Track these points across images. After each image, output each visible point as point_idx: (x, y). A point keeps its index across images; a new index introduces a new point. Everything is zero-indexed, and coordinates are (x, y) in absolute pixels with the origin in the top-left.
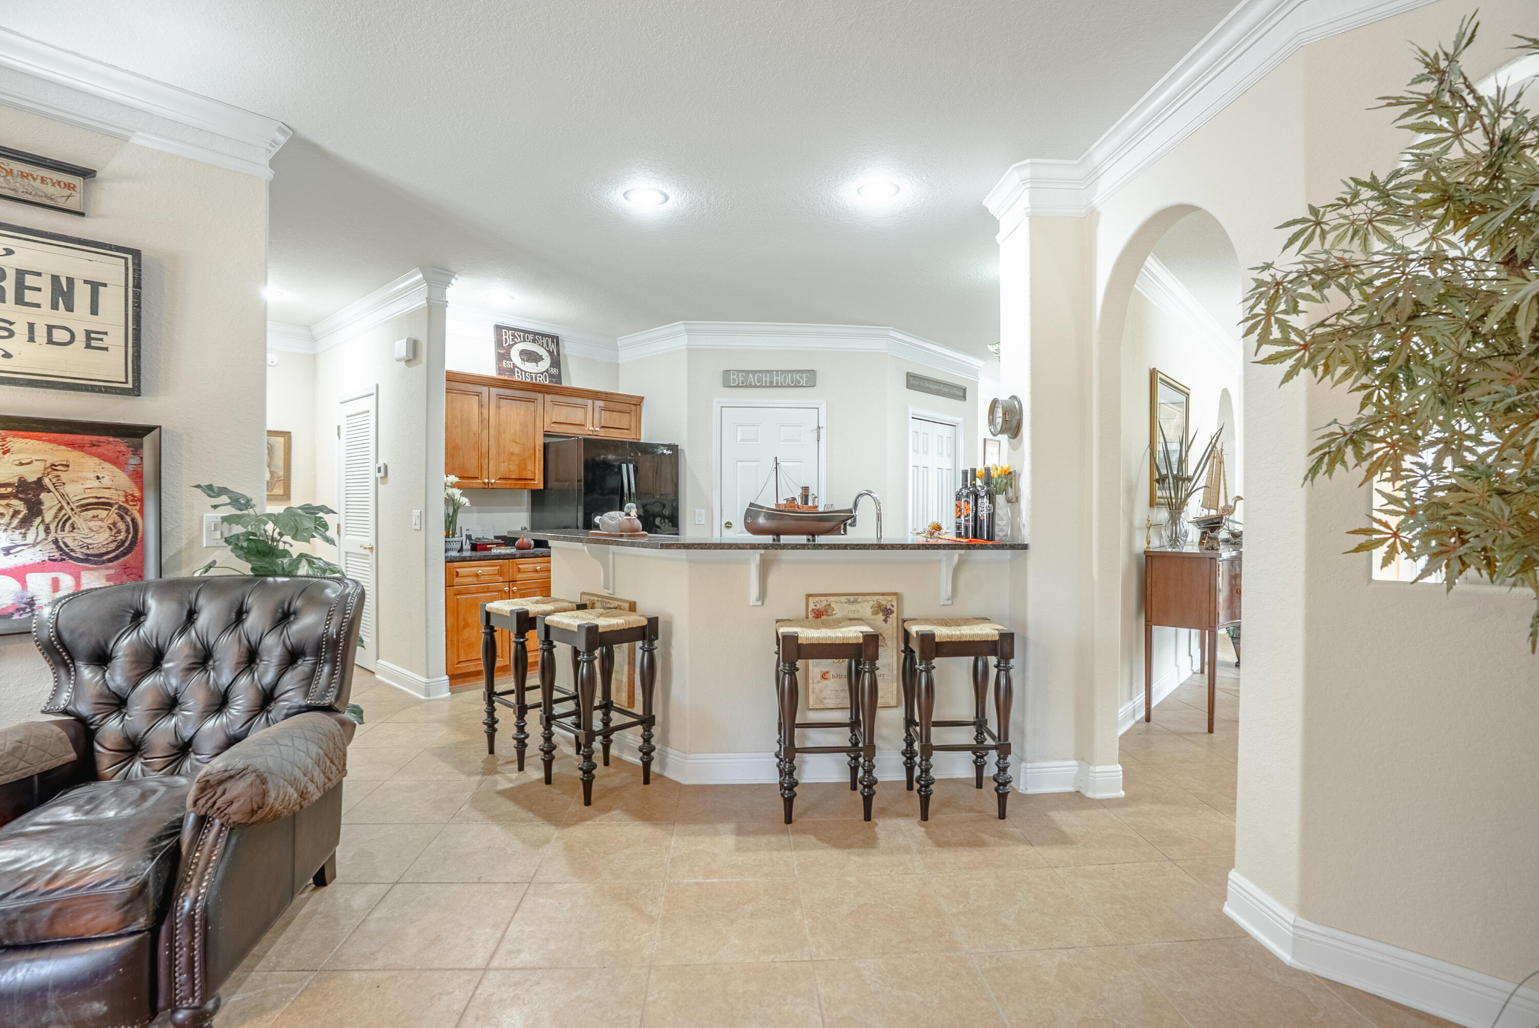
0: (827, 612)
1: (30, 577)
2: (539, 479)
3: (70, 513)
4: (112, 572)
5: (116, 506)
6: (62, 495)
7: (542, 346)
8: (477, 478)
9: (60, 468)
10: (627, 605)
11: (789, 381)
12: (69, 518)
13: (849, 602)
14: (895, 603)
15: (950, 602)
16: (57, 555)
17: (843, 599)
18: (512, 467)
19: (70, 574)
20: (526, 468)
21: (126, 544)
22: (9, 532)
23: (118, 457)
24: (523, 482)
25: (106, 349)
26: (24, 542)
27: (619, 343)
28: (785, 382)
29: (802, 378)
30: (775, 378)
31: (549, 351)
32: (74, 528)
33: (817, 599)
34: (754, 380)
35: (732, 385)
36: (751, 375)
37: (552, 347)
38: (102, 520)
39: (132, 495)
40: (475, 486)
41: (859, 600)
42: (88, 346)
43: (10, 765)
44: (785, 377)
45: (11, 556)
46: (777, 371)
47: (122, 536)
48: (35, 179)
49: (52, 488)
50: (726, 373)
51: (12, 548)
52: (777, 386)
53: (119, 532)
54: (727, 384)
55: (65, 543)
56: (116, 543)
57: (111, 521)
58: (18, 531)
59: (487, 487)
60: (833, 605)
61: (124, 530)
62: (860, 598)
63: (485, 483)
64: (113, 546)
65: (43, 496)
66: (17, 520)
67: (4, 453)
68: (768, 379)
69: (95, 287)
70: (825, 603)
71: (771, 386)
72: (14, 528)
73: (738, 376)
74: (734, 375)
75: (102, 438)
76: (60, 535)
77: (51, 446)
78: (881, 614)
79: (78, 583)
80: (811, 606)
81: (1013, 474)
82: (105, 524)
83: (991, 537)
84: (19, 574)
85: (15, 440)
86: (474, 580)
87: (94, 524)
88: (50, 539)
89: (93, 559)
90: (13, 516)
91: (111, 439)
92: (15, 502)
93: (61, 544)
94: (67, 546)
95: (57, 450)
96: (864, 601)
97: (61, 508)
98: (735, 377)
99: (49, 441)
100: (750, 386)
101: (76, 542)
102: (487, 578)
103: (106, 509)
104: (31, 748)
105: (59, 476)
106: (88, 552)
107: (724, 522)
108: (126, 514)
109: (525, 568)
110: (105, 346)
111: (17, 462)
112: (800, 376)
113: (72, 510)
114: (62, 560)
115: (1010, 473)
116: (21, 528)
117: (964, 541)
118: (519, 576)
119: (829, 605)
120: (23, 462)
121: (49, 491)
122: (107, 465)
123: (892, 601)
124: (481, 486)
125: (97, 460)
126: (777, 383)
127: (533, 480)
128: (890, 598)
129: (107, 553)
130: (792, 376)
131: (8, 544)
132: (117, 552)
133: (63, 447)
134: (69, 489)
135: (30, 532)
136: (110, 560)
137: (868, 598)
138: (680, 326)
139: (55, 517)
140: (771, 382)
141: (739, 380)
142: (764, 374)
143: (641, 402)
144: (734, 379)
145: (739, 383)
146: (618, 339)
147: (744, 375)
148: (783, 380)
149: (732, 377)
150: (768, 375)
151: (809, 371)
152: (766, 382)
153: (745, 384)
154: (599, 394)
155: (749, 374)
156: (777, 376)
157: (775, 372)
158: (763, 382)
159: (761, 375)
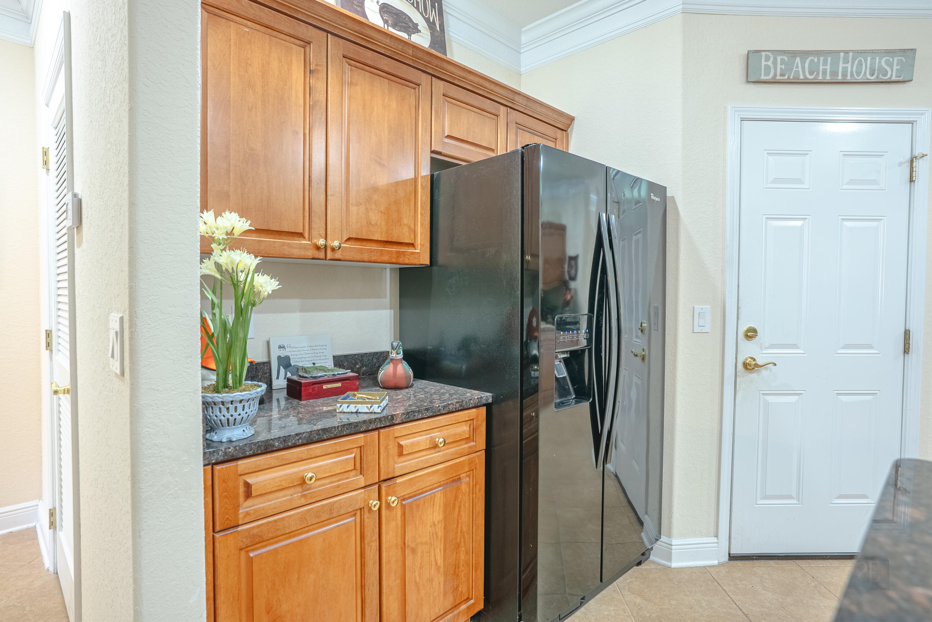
2: (422, 245)
7: (417, 8)
8: (301, 235)
11: (865, 72)
18: (375, 217)
20: (400, 220)
24: (394, 249)
27: (523, 39)
28: (858, 75)
29: (891, 66)
30: (841, 65)
31: (427, 20)
34: (803, 68)
35: (763, 78)
36: (798, 60)
37: (433, 15)
40: (296, 252)
44: (860, 64)
46: (846, 52)
50: (753, 55)
52: (844, 81)
54: (753, 77)
59: (321, 255)
63: (318, 248)
68: (828, 67)
71: (834, 82)
73: (775, 63)
74: (767, 58)
86: (295, 495)
98: (770, 63)
100: (797, 82)
102: (328, 485)
107: (743, 328)
109: (413, 444)
112: (887, 62)
118: (401, 465)
124: (311, 253)
126: (844, 75)
127: (412, 245)
130: (873, 59)
140: (834, 73)
141: (775, 68)
142: (822, 59)
143: (569, 126)
144: (767, 68)
145: (775, 75)
146: (523, 29)
147: (786, 59)
148: (854, 69)
149: (763, 63)
150: (829, 59)
151: (904, 51)
152: (824, 72)
153: (786, 77)
154: (517, 98)
155: (796, 57)
156: (846, 61)
157: (842, 54)
158: (818, 73)
159: (816, 60)
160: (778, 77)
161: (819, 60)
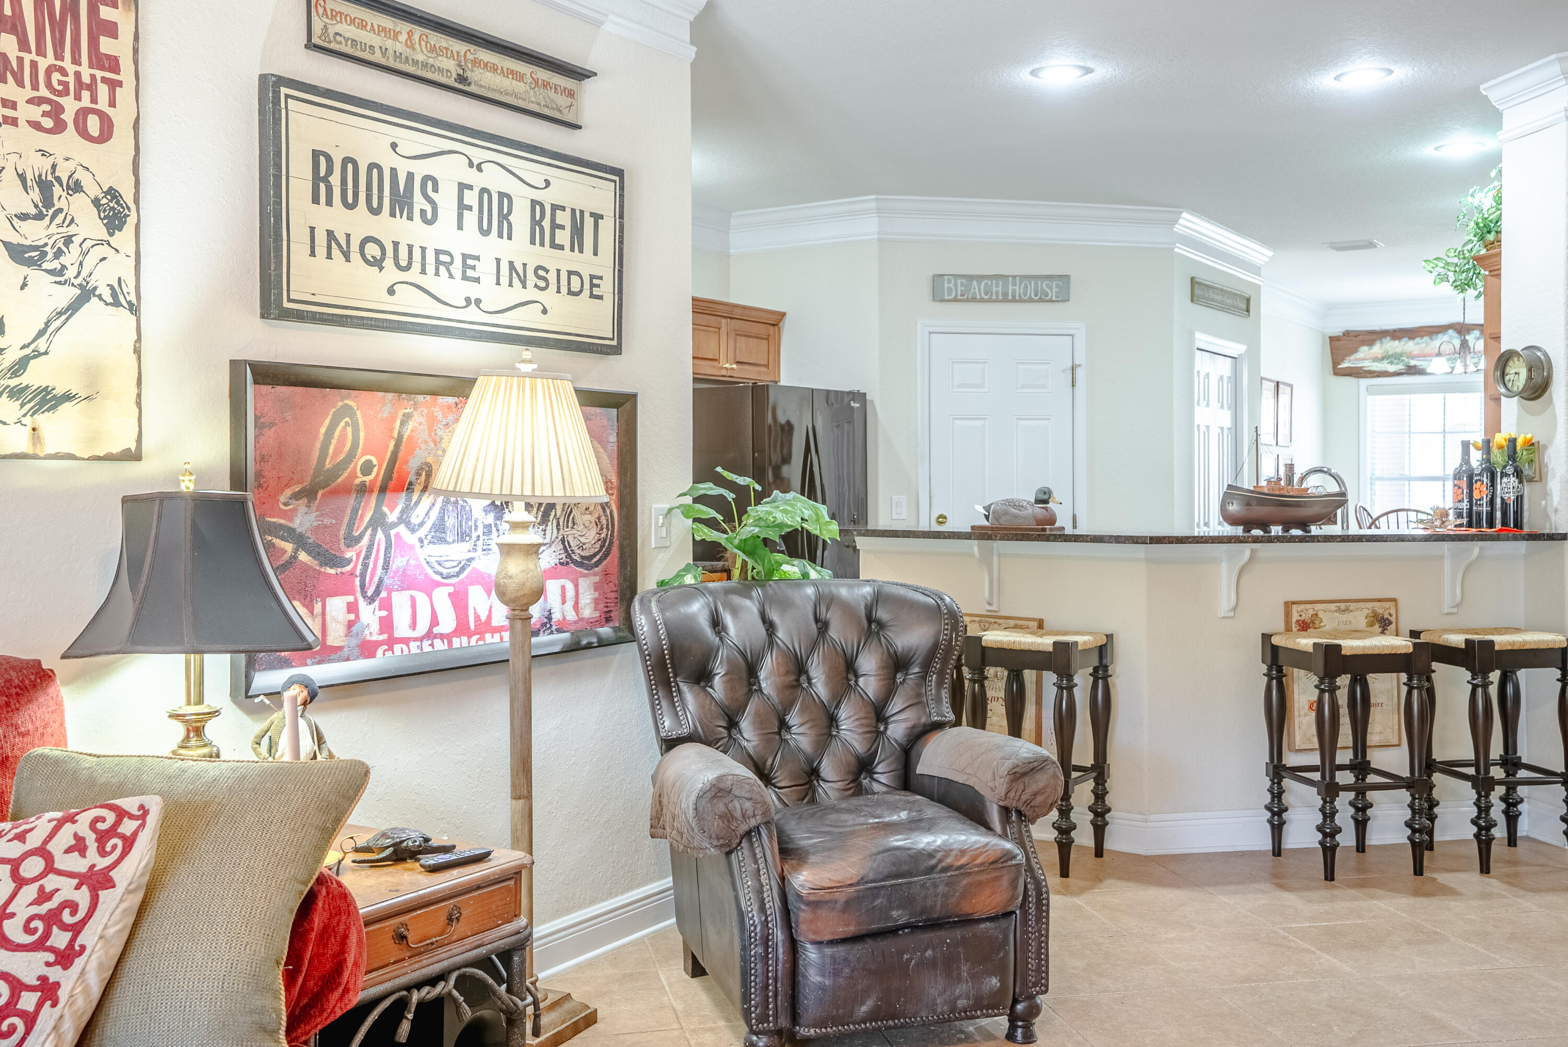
0: (1313, 623)
3: (572, 505)
4: (599, 579)
10: (1036, 624)
11: (1031, 292)
12: (572, 511)
13: (1339, 610)
14: (1393, 612)
15: (1455, 610)
16: (564, 557)
17: (1333, 607)
19: (572, 581)
21: (607, 544)
22: (536, 529)
23: (602, 434)
25: (602, 298)
26: (545, 542)
27: (733, 221)
28: (1025, 294)
29: (1050, 288)
30: (1011, 288)
32: (574, 524)
33: (1302, 607)
34: (979, 290)
35: (946, 297)
36: (975, 283)
38: (592, 513)
39: (610, 481)
41: (1351, 608)
42: (592, 296)
44: (1026, 287)
46: (1014, 277)
47: (603, 535)
50: (937, 279)
52: (1014, 300)
53: (602, 529)
54: (938, 296)
55: (568, 542)
56: (600, 542)
57: (596, 515)
58: (541, 527)
60: (1321, 615)
61: (605, 526)
62: (1353, 606)
64: (598, 546)
66: (541, 513)
68: (1000, 289)
69: (597, 217)
70: (1311, 612)
71: (1005, 300)
72: (539, 524)
73: (955, 285)
74: (949, 282)
75: (592, 410)
78: (1377, 626)
79: (577, 593)
80: (1295, 617)
81: (1536, 445)
82: (593, 518)
83: (1518, 524)
87: (587, 518)
88: (560, 538)
89: (586, 563)
90: (538, 509)
91: (598, 411)
93: (566, 543)
94: (570, 547)
96: (1357, 609)
100: (974, 300)
101: (576, 541)
106: (582, 554)
108: (607, 506)
110: (600, 294)
112: (1047, 285)
114: (567, 563)
115: (1533, 444)
117: (1473, 531)
119: (1316, 615)
123: (1389, 608)
126: (1014, 296)
128: (1387, 605)
129: (595, 555)
130: (1036, 284)
132: (601, 554)
136: (597, 565)
137: (1362, 605)
138: (869, 202)
139: (563, 510)
140: (1005, 294)
141: (956, 290)
142: (994, 282)
143: (781, 320)
144: (949, 289)
145: (956, 296)
146: (733, 214)
147: (965, 281)
148: (1022, 291)
149: (946, 285)
150: (1000, 282)
151: (1060, 276)
152: (997, 293)
153: (965, 297)
154: (736, 310)
155: (973, 280)
156: (1014, 284)
157: (1010, 279)
158: (992, 294)
159: (990, 283)
160: (959, 297)
161: (992, 283)
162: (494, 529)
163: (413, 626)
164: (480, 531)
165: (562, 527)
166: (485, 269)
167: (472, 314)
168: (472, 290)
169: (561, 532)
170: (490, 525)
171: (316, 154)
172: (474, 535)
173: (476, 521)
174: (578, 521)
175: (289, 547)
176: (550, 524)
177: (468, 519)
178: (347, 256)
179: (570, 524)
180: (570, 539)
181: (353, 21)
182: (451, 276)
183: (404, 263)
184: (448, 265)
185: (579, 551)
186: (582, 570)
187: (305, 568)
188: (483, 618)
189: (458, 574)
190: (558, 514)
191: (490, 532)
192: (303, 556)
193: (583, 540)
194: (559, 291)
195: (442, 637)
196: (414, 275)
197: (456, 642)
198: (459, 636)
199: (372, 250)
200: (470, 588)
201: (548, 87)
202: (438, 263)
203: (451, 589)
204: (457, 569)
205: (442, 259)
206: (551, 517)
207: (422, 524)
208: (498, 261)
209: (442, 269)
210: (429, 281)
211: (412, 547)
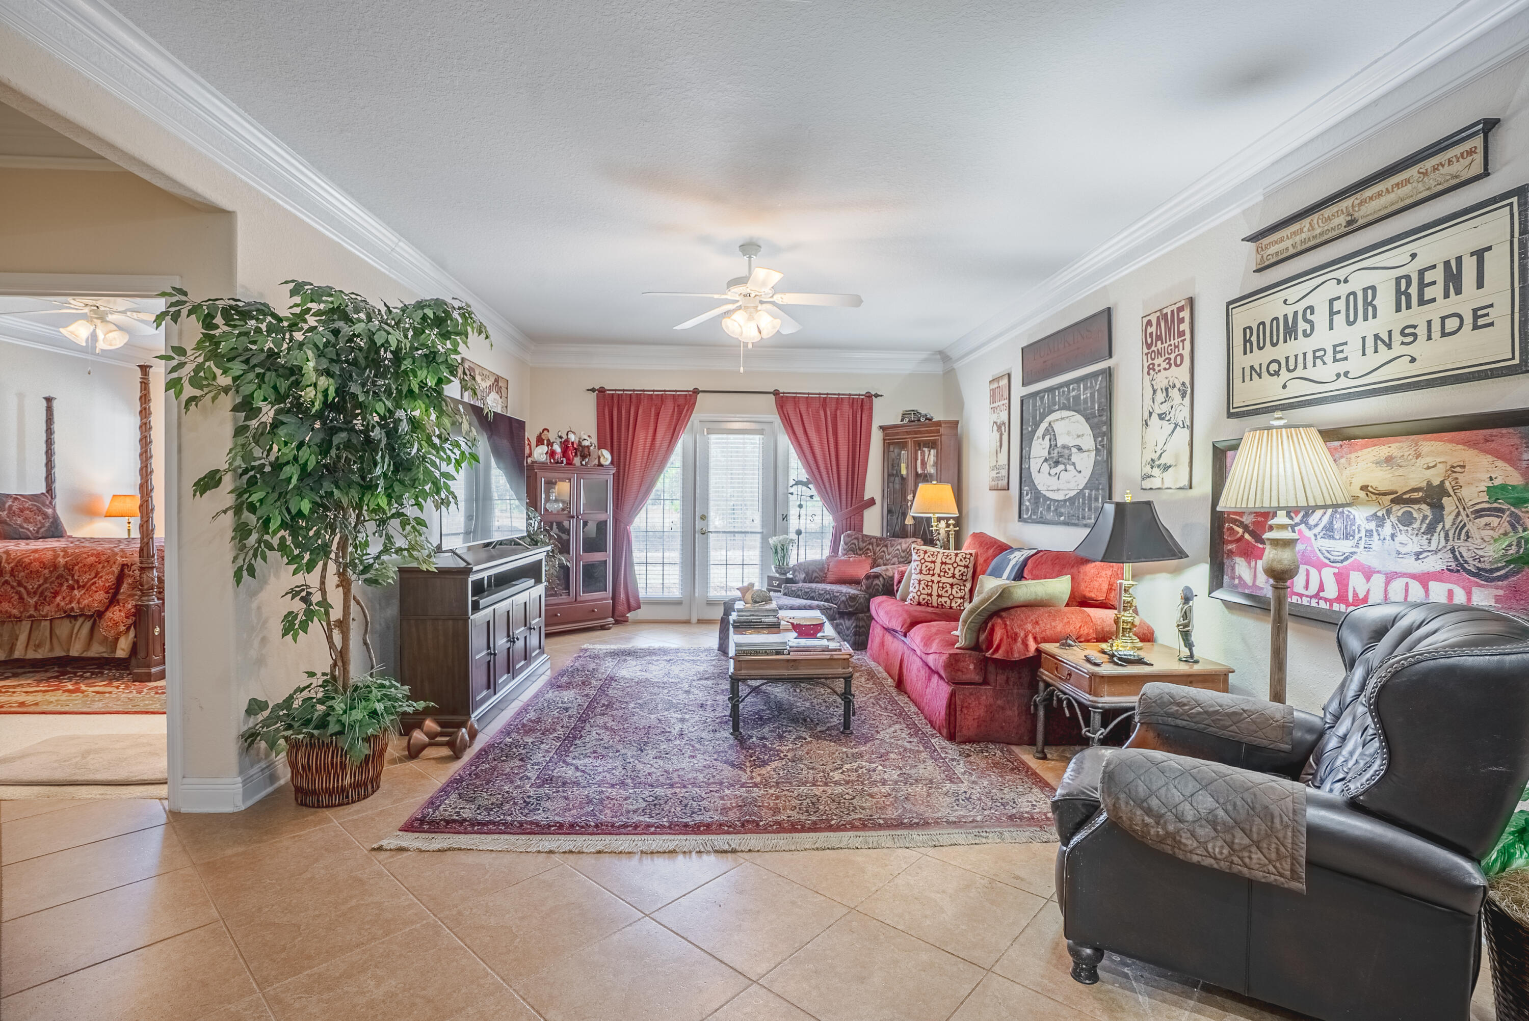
1: (1432, 585)
3: (1466, 520)
4: (1501, 592)
5: (1508, 513)
6: (1459, 500)
9: (1458, 469)
12: (1465, 525)
16: (1453, 565)
19: (1463, 588)
22: (1420, 537)
23: (1511, 453)
25: (1492, 324)
26: (1429, 549)
32: (1468, 537)
38: (1493, 529)
43: (1222, 723)
45: (1420, 561)
48: (1443, 166)
49: (1452, 493)
51: (1421, 553)
55: (1460, 553)
56: (1507, 558)
57: (1502, 531)
58: (1425, 537)
64: (1504, 561)
65: (1445, 500)
66: (1425, 526)
67: (1417, 458)
69: (1480, 254)
72: (1423, 533)
75: (1495, 431)
76: (1457, 543)
77: (1450, 446)
79: (1469, 599)
82: (1497, 534)
84: (1424, 579)
85: (1425, 443)
87: (1487, 533)
88: (1448, 548)
89: (1484, 575)
90: (1422, 521)
91: (1504, 431)
92: (1424, 507)
93: (1457, 553)
94: (1462, 557)
95: (1455, 451)
97: (1458, 514)
99: (1451, 441)
101: (1470, 553)
103: (1497, 516)
104: (1249, 720)
105: (1457, 479)
106: (1480, 565)
108: (1518, 523)
110: (1490, 321)
111: (1425, 466)
113: (1468, 516)
114: (1458, 571)
116: (1427, 534)
120: (1431, 465)
121: (1450, 496)
122: (1500, 463)
125: (1490, 458)
129: (1498, 569)
131: (1418, 549)
132: (1507, 569)
133: (1460, 447)
134: (1465, 493)
135: (1433, 538)
136: (1499, 579)
139: (1454, 523)
162: (1375, 533)
163: (1307, 587)
164: (1363, 534)
165: (1451, 539)
166: (1352, 350)
167: (1343, 383)
168: (1341, 367)
169: (1451, 543)
170: (1372, 531)
171: (1245, 330)
172: (1357, 536)
173: (1359, 526)
174: (1472, 533)
175: (1240, 530)
176: (1436, 535)
177: (1352, 525)
178: (1260, 376)
179: (1463, 536)
180: (1462, 550)
181: (1276, 243)
182: (1325, 363)
183: (1291, 368)
184: (1321, 358)
185: (1476, 563)
186: (1478, 580)
187: (1248, 542)
188: (1361, 596)
189: (1342, 562)
190: (1447, 527)
191: (1372, 535)
192: (1247, 536)
193: (1480, 553)
194: (1429, 338)
195: (1326, 600)
196: (1299, 372)
197: (1336, 607)
198: (1339, 603)
199: (1273, 367)
200: (1351, 573)
201: (1440, 168)
202: (1315, 358)
203: (1336, 571)
204: (1342, 558)
205: (1318, 356)
206: (1438, 530)
207: (1316, 525)
208: (1364, 339)
209: (1318, 361)
210: (1310, 373)
211: (1309, 539)
